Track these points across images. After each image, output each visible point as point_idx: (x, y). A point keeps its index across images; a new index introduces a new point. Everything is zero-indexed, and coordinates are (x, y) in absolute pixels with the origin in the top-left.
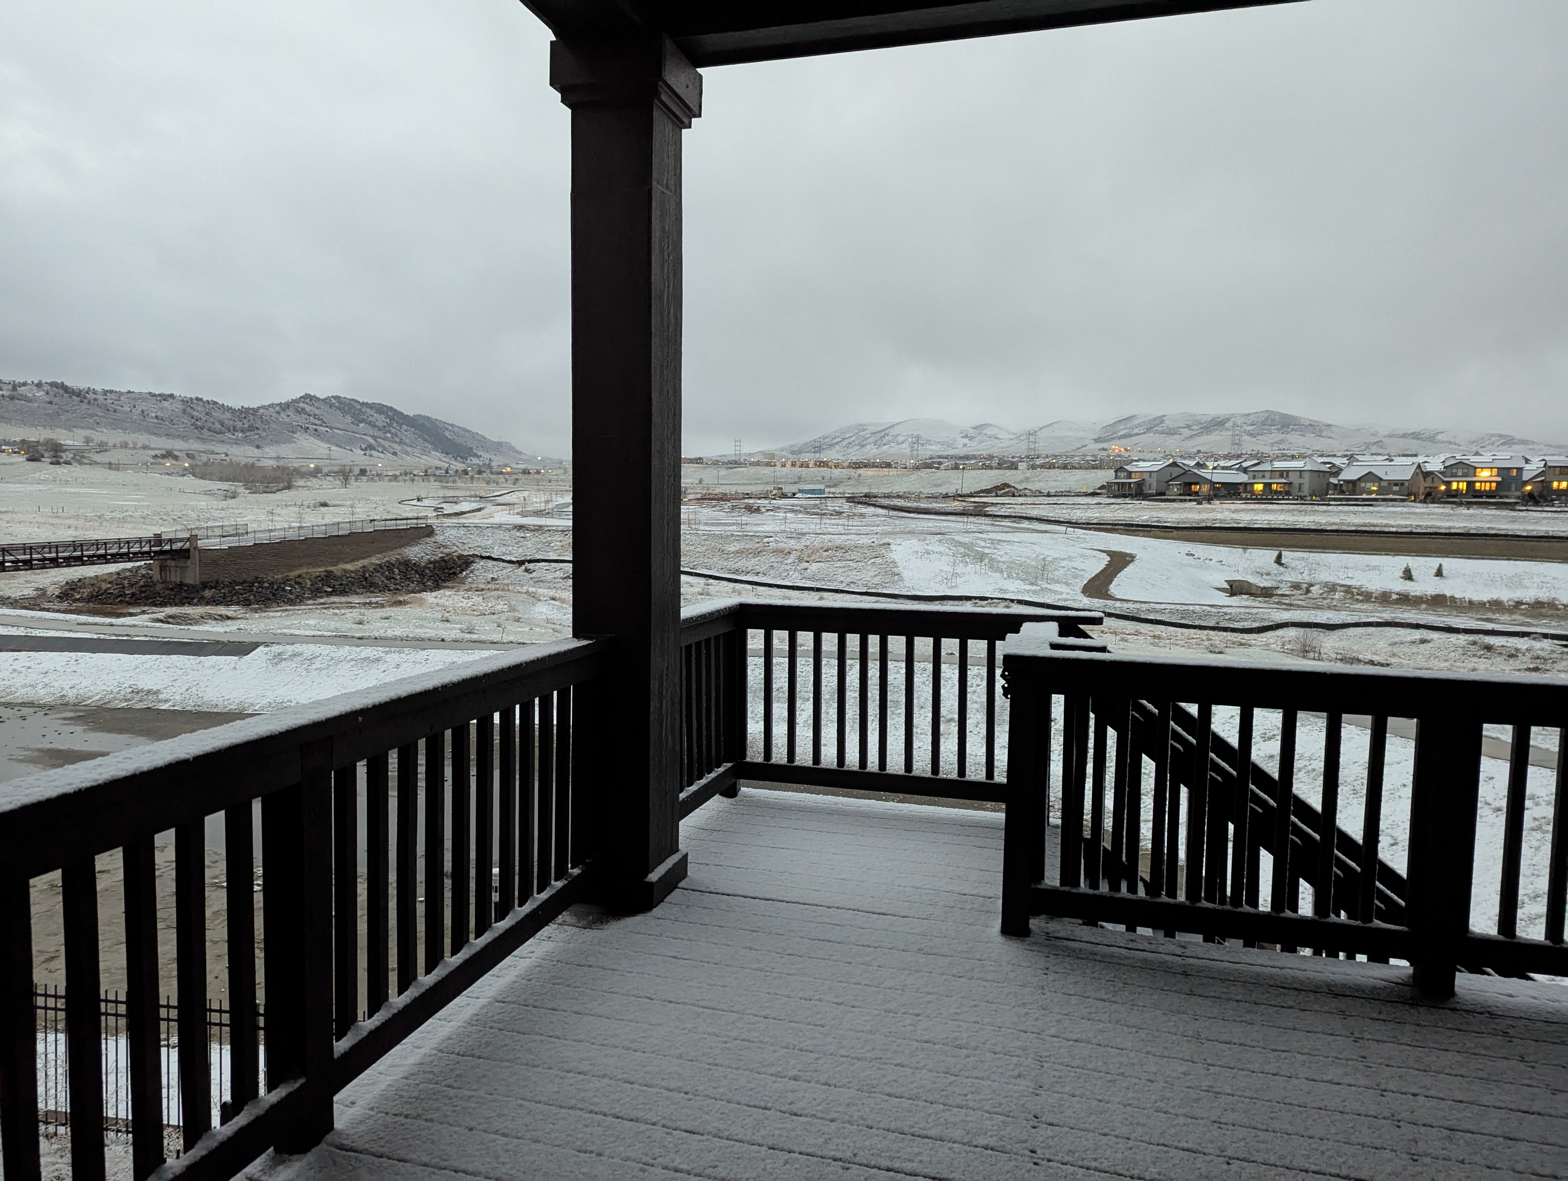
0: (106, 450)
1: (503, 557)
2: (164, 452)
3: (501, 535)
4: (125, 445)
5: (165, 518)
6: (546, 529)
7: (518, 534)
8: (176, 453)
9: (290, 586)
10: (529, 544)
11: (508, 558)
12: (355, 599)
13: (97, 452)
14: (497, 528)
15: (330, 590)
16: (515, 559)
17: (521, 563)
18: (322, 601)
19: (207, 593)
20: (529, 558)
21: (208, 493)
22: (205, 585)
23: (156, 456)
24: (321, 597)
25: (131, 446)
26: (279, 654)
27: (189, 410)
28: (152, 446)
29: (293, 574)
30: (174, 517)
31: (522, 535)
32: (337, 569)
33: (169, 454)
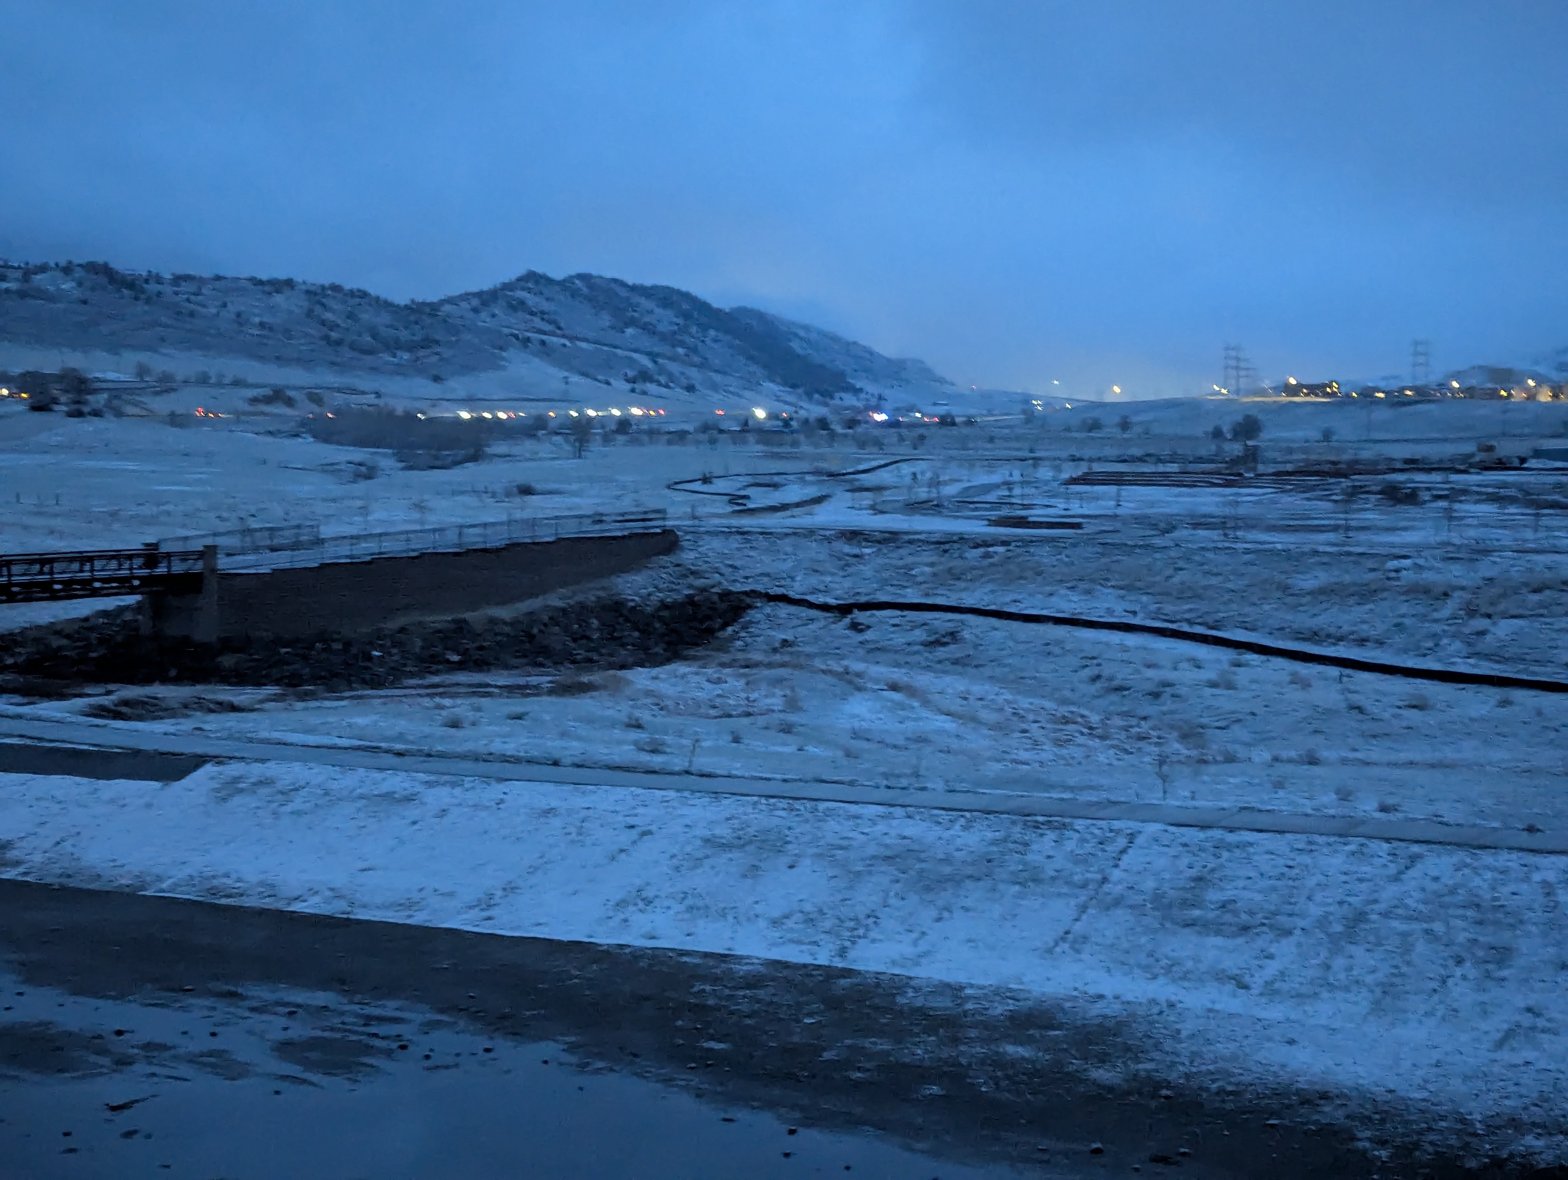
0: (173, 390)
1: (811, 598)
2: (271, 393)
3: (813, 550)
4: (203, 380)
5: (225, 515)
6: (906, 537)
7: (847, 549)
8: (291, 393)
9: (381, 648)
10: (867, 570)
11: (821, 599)
12: (501, 678)
13: (157, 393)
14: (805, 536)
15: (456, 658)
16: (832, 602)
17: (844, 610)
18: (436, 679)
19: (228, 661)
20: (863, 599)
21: (329, 469)
22: (227, 645)
23: (255, 400)
24: (436, 673)
25: (213, 380)
26: (236, 780)
27: (318, 309)
28: (250, 380)
29: (392, 625)
30: (243, 514)
31: (856, 551)
32: (475, 617)
33: (278, 396)
